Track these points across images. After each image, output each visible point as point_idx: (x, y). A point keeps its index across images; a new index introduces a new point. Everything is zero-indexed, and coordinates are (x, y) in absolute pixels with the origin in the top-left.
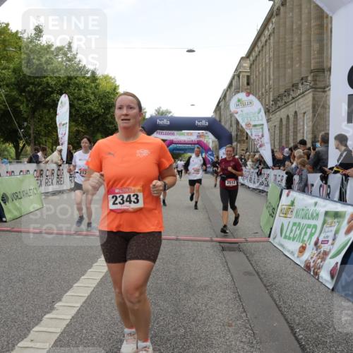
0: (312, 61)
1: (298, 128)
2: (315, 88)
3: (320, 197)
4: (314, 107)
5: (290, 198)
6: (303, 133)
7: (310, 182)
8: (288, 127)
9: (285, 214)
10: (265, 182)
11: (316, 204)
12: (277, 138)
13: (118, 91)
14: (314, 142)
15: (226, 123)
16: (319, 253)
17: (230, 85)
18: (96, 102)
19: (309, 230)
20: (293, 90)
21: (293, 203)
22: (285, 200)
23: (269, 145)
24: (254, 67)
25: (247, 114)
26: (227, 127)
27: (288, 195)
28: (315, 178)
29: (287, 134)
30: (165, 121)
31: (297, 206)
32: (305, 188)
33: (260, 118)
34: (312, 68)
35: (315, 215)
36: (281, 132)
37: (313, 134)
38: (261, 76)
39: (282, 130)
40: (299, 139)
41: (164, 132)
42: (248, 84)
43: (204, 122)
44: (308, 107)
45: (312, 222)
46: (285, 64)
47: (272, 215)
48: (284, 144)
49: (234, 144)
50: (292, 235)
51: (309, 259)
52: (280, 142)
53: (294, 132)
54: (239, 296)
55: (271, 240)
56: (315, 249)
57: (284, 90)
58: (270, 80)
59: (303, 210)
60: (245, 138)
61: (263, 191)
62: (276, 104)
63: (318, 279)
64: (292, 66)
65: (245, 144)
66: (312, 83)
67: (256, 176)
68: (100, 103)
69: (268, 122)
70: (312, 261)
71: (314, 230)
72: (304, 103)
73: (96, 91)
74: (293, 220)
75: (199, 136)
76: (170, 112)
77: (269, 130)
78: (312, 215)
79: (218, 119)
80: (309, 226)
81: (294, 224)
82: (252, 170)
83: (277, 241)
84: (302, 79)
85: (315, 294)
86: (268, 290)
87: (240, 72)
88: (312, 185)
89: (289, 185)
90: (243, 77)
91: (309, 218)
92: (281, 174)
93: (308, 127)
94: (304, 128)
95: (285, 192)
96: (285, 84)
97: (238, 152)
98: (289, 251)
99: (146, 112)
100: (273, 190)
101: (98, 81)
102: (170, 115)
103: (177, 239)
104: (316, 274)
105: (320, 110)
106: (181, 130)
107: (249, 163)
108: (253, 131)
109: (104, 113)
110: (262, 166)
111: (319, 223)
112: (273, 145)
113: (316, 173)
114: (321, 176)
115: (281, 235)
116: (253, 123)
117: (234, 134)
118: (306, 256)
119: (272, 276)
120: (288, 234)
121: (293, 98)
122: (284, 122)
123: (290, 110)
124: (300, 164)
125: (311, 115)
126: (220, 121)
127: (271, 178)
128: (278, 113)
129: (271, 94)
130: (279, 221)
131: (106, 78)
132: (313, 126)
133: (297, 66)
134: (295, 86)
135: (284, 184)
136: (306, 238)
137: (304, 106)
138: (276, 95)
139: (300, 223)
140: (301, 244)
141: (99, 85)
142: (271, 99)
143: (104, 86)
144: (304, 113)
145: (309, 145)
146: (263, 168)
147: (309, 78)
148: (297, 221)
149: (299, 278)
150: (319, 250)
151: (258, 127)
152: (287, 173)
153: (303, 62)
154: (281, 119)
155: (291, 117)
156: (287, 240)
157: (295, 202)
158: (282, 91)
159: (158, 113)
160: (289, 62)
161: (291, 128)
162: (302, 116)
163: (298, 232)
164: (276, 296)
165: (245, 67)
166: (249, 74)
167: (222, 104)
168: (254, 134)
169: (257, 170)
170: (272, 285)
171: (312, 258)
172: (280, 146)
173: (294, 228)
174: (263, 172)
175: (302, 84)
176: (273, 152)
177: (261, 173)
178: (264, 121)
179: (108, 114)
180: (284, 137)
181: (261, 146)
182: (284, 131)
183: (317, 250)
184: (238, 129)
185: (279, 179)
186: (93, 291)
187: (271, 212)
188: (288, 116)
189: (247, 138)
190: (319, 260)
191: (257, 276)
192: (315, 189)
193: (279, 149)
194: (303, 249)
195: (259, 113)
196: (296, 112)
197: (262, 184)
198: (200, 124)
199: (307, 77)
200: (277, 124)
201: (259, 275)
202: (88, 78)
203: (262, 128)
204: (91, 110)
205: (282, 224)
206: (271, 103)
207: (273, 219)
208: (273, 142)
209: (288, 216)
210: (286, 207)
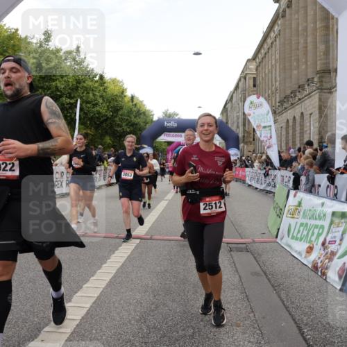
0: (318, 63)
1: (305, 129)
2: (322, 89)
3: (327, 197)
4: (320, 108)
5: (298, 199)
6: (310, 134)
7: (317, 183)
8: (294, 128)
9: (293, 214)
10: (272, 183)
11: (323, 204)
12: (284, 139)
13: (127, 94)
14: (321, 142)
15: (232, 124)
16: (327, 253)
17: (237, 87)
18: (104, 105)
19: (316, 231)
20: (299, 92)
21: (300, 204)
22: (292, 201)
23: (276, 146)
24: (260, 69)
26: (234, 128)
27: (295, 196)
28: (322, 179)
29: (294, 135)
30: (173, 123)
31: (304, 206)
32: (312, 188)
33: (269, 119)
34: (318, 69)
35: (322, 215)
36: (287, 133)
37: (319, 134)
38: (267, 78)
39: (289, 131)
41: (172, 134)
42: (254, 86)
44: (315, 108)
45: (319, 223)
46: (291, 66)
47: (280, 216)
48: (290, 144)
49: (241, 145)
50: (299, 236)
51: (317, 259)
52: (287, 143)
53: (300, 133)
54: (247, 296)
55: (278, 240)
56: (322, 249)
57: (290, 92)
58: (276, 82)
59: (310, 210)
60: (252, 140)
61: (270, 192)
62: (282, 105)
63: (325, 280)
64: (298, 67)
65: (252, 146)
66: (319, 84)
67: (263, 176)
68: (108, 106)
69: (275, 123)
70: (319, 261)
71: (321, 230)
73: (104, 94)
74: (301, 220)
76: (177, 115)
77: (276, 131)
78: (319, 215)
79: (224, 120)
80: (316, 227)
81: (302, 225)
83: (284, 241)
84: (308, 80)
85: (323, 294)
86: (275, 290)
87: (246, 74)
88: (319, 186)
89: (296, 186)
90: (249, 79)
91: (316, 219)
92: (288, 174)
93: (314, 128)
94: (310, 129)
95: (292, 193)
96: (290, 86)
97: (245, 153)
98: (296, 251)
99: (153, 115)
100: (280, 190)
101: (106, 85)
102: (177, 118)
104: (324, 274)
107: (256, 164)
108: (263, 132)
109: (112, 115)
110: (269, 167)
111: (326, 223)
112: (280, 146)
115: (289, 236)
116: (263, 125)
117: (241, 135)
118: (314, 256)
119: (280, 276)
120: (295, 235)
121: (300, 99)
122: (291, 124)
123: (296, 112)
124: (307, 164)
125: (317, 116)
126: (227, 123)
127: (279, 179)
128: (284, 114)
129: (278, 95)
130: (286, 221)
131: (114, 81)
132: (320, 127)
133: (304, 67)
134: (301, 87)
136: (313, 238)
137: (311, 107)
138: (283, 96)
139: (307, 224)
140: (308, 245)
141: (107, 88)
142: (278, 100)
143: (112, 89)
144: (311, 114)
145: (316, 145)
146: (270, 169)
147: (316, 80)
148: (304, 221)
149: (306, 278)
150: (326, 251)
151: (267, 129)
152: (294, 174)
153: (309, 63)
154: (288, 121)
155: (297, 118)
156: (294, 240)
157: (302, 202)
158: (288, 92)
159: (166, 115)
160: (295, 64)
161: (298, 129)
162: (308, 116)
163: (305, 233)
164: (283, 296)
165: (251, 69)
166: (255, 76)
167: (229, 106)
168: (263, 135)
169: (264, 171)
170: (279, 286)
171: (319, 258)
172: (286, 146)
173: (302, 228)
174: (270, 173)
175: (308, 85)
176: (279, 152)
177: (268, 175)
178: (272, 123)
179: (116, 117)
180: (290, 138)
181: (268, 147)
182: (291, 132)
183: (324, 250)
184: (244, 131)
185: (286, 179)
186: (103, 291)
187: (278, 213)
188: (294, 117)
189: (254, 140)
190: (327, 261)
191: (265, 277)
192: (322, 190)
193: (286, 150)
194: (310, 250)
195: (267, 115)
196: (302, 113)
197: (269, 185)
199: (313, 78)
200: (284, 125)
201: (267, 276)
202: (96, 82)
203: (270, 130)
204: (99, 113)
205: (290, 225)
206: (278, 104)
207: (279, 220)
208: (279, 143)
209: (296, 217)
210: (293, 207)
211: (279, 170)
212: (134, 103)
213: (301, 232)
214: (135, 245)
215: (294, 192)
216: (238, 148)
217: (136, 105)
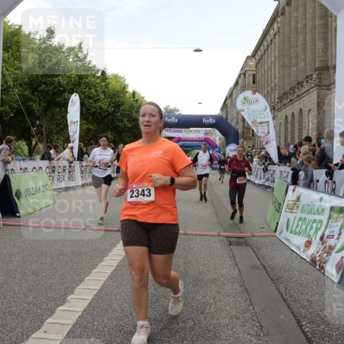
0: (317, 60)
1: (304, 125)
2: (320, 86)
3: (325, 192)
4: (319, 104)
5: (296, 194)
6: (308, 130)
7: (315, 178)
8: (293, 124)
9: (291, 209)
10: (271, 178)
11: (321, 199)
12: (282, 135)
13: (127, 90)
14: (319, 138)
15: (232, 120)
16: (325, 248)
18: (106, 100)
19: (315, 225)
20: (298, 88)
21: (298, 199)
22: (291, 196)
23: (275, 142)
24: (259, 65)
25: (253, 111)
26: (233, 124)
27: (294, 191)
28: (320, 174)
29: (293, 131)
30: (173, 118)
31: (303, 201)
32: (310, 184)
33: (266, 115)
34: (317, 66)
35: (320, 210)
36: (286, 129)
37: (317, 131)
38: (266, 75)
39: (287, 127)
40: (304, 136)
41: (173, 129)
42: (254, 82)
43: (211, 119)
44: (313, 104)
45: (318, 217)
46: (290, 62)
47: (279, 210)
48: (289, 140)
49: (241, 141)
50: (297, 230)
51: (315, 253)
52: (286, 139)
53: (299, 129)
54: (246, 289)
55: (277, 234)
56: (320, 243)
57: (289, 88)
58: (275, 78)
59: (308, 205)
60: (251, 136)
61: (268, 187)
62: (281, 101)
63: (324, 273)
64: (297, 64)
65: (251, 141)
66: (317, 81)
67: (262, 172)
68: (109, 102)
69: (273, 119)
71: (319, 224)
73: (106, 90)
74: (299, 215)
75: (206, 133)
76: (178, 111)
77: (275, 127)
78: (318, 210)
79: (224, 116)
80: (315, 221)
81: (300, 219)
82: (259, 167)
83: (283, 235)
84: (307, 77)
85: (321, 288)
86: (274, 283)
87: (246, 71)
88: (318, 181)
89: (295, 180)
90: (249, 75)
91: (314, 214)
92: (287, 170)
93: (312, 124)
94: (309, 125)
95: (291, 188)
96: (290, 82)
98: (295, 246)
100: (278, 185)
101: (108, 81)
102: (177, 113)
104: (322, 268)
106: (189, 127)
107: (255, 159)
108: (259, 128)
109: (114, 111)
110: (268, 162)
111: (325, 218)
112: (279, 142)
113: (321, 169)
115: (287, 231)
116: (259, 120)
117: (240, 131)
118: (312, 250)
119: (279, 270)
120: (294, 229)
121: (298, 96)
122: (290, 120)
123: (296, 107)
124: (306, 160)
125: (316, 113)
126: (227, 118)
127: (277, 174)
128: (283, 111)
129: (277, 92)
130: (285, 215)
131: (116, 77)
132: (318, 123)
133: (302, 64)
134: (300, 84)
136: (312, 233)
137: (309, 104)
138: (282, 92)
139: (305, 219)
140: (306, 239)
141: (108, 84)
142: (277, 96)
143: (114, 85)
144: (309, 111)
145: (314, 141)
147: (314, 77)
148: (303, 216)
149: (305, 272)
150: (324, 245)
151: (264, 125)
152: (292, 169)
153: (307, 60)
154: (287, 117)
155: (296, 114)
156: (292, 235)
157: (301, 197)
158: (287, 89)
159: (167, 111)
160: (294, 61)
161: (297, 124)
162: (306, 113)
163: (304, 227)
164: (282, 289)
165: (250, 65)
166: (254, 73)
167: (229, 102)
168: (260, 131)
169: (263, 167)
170: (278, 279)
171: (317, 252)
172: (285, 142)
173: (300, 223)
174: (269, 168)
175: (307, 82)
176: (279, 148)
177: (267, 170)
178: (270, 119)
179: (118, 112)
180: (289, 134)
181: (266, 143)
182: (289, 128)
183: (322, 245)
184: (244, 127)
185: (285, 175)
186: (104, 284)
187: (277, 207)
188: (293, 113)
189: (253, 135)
190: (325, 255)
191: (264, 270)
192: (321, 185)
194: (308, 244)
195: (264, 111)
196: (301, 110)
197: (267, 180)
198: (207, 121)
199: (312, 75)
200: (283, 121)
201: (266, 270)
202: (98, 78)
203: (268, 126)
204: (101, 108)
205: (289, 220)
206: (277, 100)
207: (279, 214)
208: (278, 139)
209: (294, 211)
210: (291, 202)
212: (135, 99)
213: (299, 227)
215: (293, 187)
216: (238, 144)
217: (137, 101)
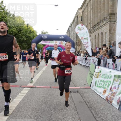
0: (109, 10)
1: (103, 39)
2: (110, 22)
3: (112, 69)
4: (110, 30)
5: (99, 70)
6: (105, 41)
7: (108, 63)
8: (98, 39)
9: (97, 76)
10: (89, 63)
11: (110, 72)
12: (94, 43)
13: (24, 23)
14: (110, 45)
15: (72, 37)
16: (112, 93)
17: (74, 21)
18: (15, 28)
19: (107, 83)
20: (101, 23)
21: (100, 72)
22: (97, 70)
23: (90, 46)
24: (84, 13)
25: (82, 33)
26: (72, 39)
28: (110, 61)
29: (98, 42)
30: (45, 36)
31: (102, 73)
32: (106, 65)
33: (87, 35)
34: (109, 13)
35: (110, 76)
37: (109, 41)
38: (87, 17)
39: (96, 40)
40: (104, 44)
41: (45, 41)
42: (81, 20)
43: (62, 37)
44: (107, 30)
45: (109, 80)
46: (97, 11)
47: (92, 77)
48: (97, 46)
49: (75, 46)
50: (100, 86)
51: (108, 96)
52: (95, 45)
53: (101, 41)
54: (77, 112)
55: (91, 87)
56: (110, 91)
57: (97, 23)
58: (91, 18)
59: (105, 74)
60: (80, 44)
61: (88, 67)
62: (93, 29)
63: (112, 105)
64: (100, 12)
65: (80, 46)
66: (109, 19)
67: (85, 60)
68: (16, 29)
69: (90, 37)
70: (109, 97)
71: (110, 83)
72: (106, 29)
73: (15, 23)
74: (101, 79)
75: (60, 43)
77: (90, 40)
78: (109, 77)
80: (107, 81)
81: (101, 81)
82: (83, 57)
83: (94, 88)
84: (105, 18)
85: (111, 111)
86: (90, 109)
87: (78, 15)
88: (109, 64)
89: (99, 64)
90: (79, 17)
91: (107, 78)
92: (96, 59)
93: (107, 39)
94: (105, 39)
95: (97, 67)
96: (97, 20)
97: (77, 50)
98: (99, 92)
99: (37, 33)
100: (92, 66)
101: (16, 19)
102: (47, 34)
103: (50, 88)
104: (111, 102)
105: (112, 31)
106: (52, 40)
107: (82, 54)
108: (84, 40)
109: (19, 33)
110: (87, 56)
111: (112, 80)
112: (92, 46)
113: (110, 58)
114: (112, 60)
115: (96, 86)
116: (84, 37)
117: (75, 42)
118: (106, 94)
119: (92, 103)
120: (98, 85)
121: (101, 26)
122: (97, 37)
123: (99, 32)
124: (104, 55)
125: (108, 34)
126: (69, 36)
127: (91, 61)
128: (94, 33)
129: (91, 25)
130: (94, 79)
131: (19, 17)
132: (109, 38)
133: (103, 12)
134: (102, 21)
135: (97, 63)
136: (106, 87)
137: (106, 30)
138: (94, 25)
139: (103, 80)
140: (104, 89)
141: (16, 20)
142: (91, 27)
143: (18, 21)
144: (106, 33)
145: (108, 46)
146: (88, 57)
147: (108, 18)
148: (103, 79)
149: (103, 104)
150: (112, 92)
151: (86, 39)
152: (98, 59)
153: (105, 10)
154: (96, 35)
155: (100, 34)
156: (98, 88)
157: (101, 71)
158: (96, 23)
159: (43, 33)
160: (99, 10)
161: (100, 39)
162: (104, 34)
163: (103, 84)
164: (93, 112)
165: (80, 13)
166: (82, 16)
167: (70, 29)
168: (84, 42)
169: (85, 58)
170: (91, 107)
171: (109, 95)
172: (95, 47)
173: (101, 82)
174: (88, 58)
175: (105, 20)
176: (92, 49)
177: (87, 59)
178: (88, 37)
179: (20, 33)
180: (97, 43)
181: (87, 47)
182: (97, 40)
183: (111, 92)
184: (77, 40)
185: (95, 61)
186: (13, 111)
187: (91, 76)
188: (99, 34)
189: (81, 44)
190: (112, 96)
191: (85, 103)
192: (110, 65)
193: (95, 48)
194: (105, 92)
195: (86, 33)
196: (102, 32)
197: (87, 63)
198: (60, 38)
199: (107, 17)
200: (94, 37)
201: (86, 103)
202: (11, 17)
203: (88, 39)
204: (12, 32)
205: (96, 81)
206: (91, 28)
207: (92, 78)
208: (92, 45)
209: (99, 77)
210: (97, 73)
211: (92, 57)
212: (28, 27)
213: (101, 84)
214: (28, 90)
215: (98, 66)
216: (74, 47)
217: (29, 28)
